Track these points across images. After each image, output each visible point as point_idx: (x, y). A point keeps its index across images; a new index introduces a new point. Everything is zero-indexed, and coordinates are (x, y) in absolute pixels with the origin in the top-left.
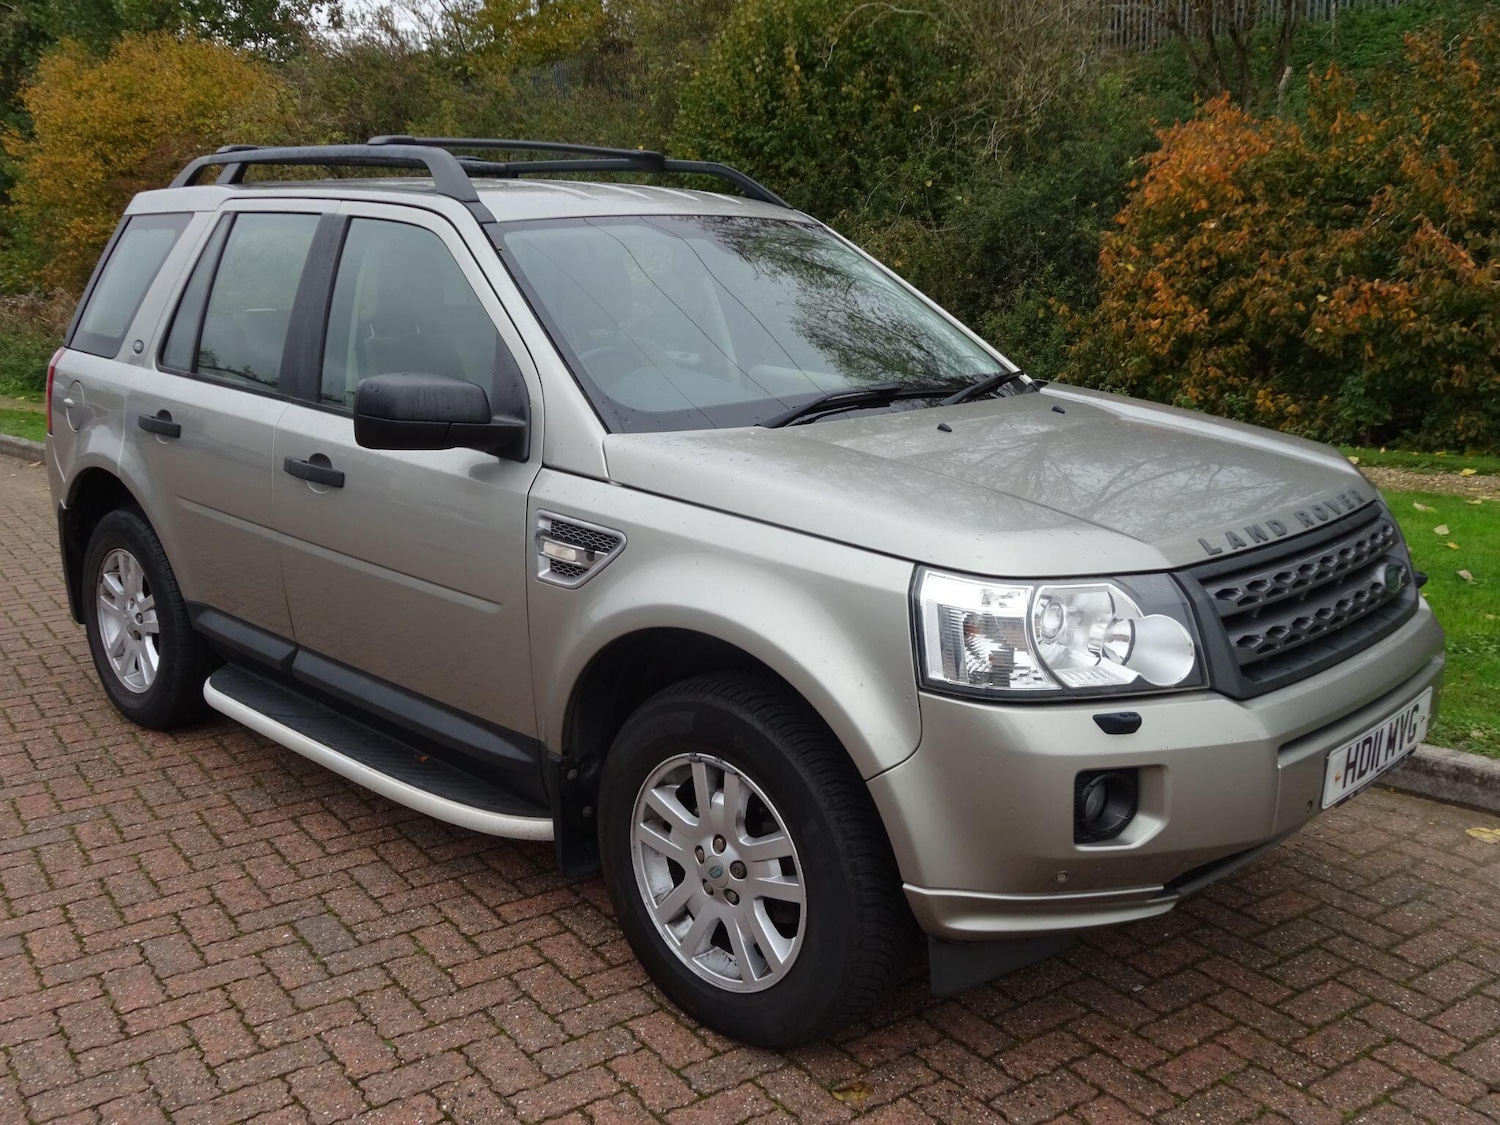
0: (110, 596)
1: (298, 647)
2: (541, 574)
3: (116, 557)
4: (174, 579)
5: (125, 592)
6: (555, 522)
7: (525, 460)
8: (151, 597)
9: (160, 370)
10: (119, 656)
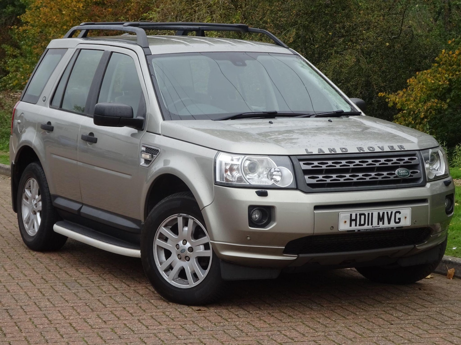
0: (27, 198)
1: (83, 204)
2: (141, 164)
3: (30, 182)
4: (48, 188)
5: (32, 196)
6: (147, 148)
7: (143, 130)
8: (40, 196)
9: (50, 107)
10: (27, 223)
